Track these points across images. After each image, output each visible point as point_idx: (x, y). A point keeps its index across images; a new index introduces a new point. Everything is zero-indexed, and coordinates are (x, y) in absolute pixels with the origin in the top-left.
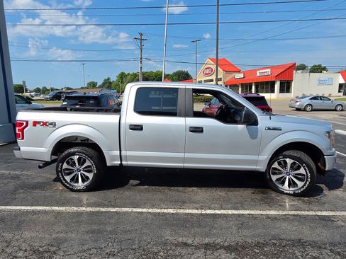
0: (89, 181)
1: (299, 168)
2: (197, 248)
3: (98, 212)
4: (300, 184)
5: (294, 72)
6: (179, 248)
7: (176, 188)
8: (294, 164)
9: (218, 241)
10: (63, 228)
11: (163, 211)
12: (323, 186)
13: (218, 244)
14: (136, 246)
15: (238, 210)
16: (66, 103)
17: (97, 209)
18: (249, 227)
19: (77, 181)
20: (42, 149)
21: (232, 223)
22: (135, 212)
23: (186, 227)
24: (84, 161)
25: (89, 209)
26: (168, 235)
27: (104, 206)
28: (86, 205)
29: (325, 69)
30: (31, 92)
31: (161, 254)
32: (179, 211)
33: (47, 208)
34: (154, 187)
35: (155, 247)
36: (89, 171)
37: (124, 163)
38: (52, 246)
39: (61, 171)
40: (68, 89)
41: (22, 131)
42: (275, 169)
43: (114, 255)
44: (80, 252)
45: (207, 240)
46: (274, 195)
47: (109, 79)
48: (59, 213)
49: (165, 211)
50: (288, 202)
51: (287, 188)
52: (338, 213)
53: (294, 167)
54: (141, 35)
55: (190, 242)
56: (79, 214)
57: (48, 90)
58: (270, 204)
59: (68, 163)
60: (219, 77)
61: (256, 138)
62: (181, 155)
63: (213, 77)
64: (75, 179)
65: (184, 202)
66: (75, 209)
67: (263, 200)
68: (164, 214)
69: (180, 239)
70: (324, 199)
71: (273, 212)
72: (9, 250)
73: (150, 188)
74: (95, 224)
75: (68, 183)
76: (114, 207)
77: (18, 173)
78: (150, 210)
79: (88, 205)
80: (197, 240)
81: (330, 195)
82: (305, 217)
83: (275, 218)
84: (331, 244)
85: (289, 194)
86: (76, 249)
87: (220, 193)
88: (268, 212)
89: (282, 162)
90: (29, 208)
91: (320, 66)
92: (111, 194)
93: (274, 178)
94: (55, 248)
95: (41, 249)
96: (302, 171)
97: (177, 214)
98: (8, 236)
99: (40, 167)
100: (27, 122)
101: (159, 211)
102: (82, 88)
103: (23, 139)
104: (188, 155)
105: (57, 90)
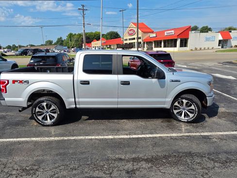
0: (55, 119)
1: (191, 105)
2: (128, 161)
3: (63, 140)
4: (191, 115)
5: (190, 32)
6: (117, 162)
7: (113, 121)
8: (188, 103)
9: (141, 156)
10: (40, 153)
11: (105, 137)
12: (205, 115)
13: (141, 158)
14: (89, 162)
15: (153, 134)
16: (32, 61)
17: (62, 138)
18: (159, 146)
19: (47, 120)
20: (20, 99)
21: (149, 143)
22: (87, 139)
23: (120, 148)
24: (51, 106)
25: (56, 139)
26: (109, 154)
27: (66, 136)
28: (54, 136)
29: (210, 30)
30: (4, 49)
31: (106, 166)
32: (116, 137)
33: (28, 139)
34: (98, 121)
35: (101, 162)
36: (55, 113)
37: (78, 106)
38: (35, 165)
39: (35, 113)
40: (32, 46)
41: (5, 87)
42: (176, 106)
43: (75, 169)
44: (53, 168)
45: (134, 156)
46: (175, 122)
47: (61, 38)
48: (36, 142)
49: (107, 137)
50: (184, 127)
51: (184, 118)
52: (213, 133)
53: (188, 105)
54: (83, 6)
55: (123, 157)
56: (50, 142)
57: (17, 47)
58: (173, 129)
59: (39, 108)
60: (139, 36)
61: (164, 87)
62: (116, 100)
63: (135, 36)
64: (45, 118)
65: (118, 130)
66: (47, 139)
67: (169, 127)
68: (106, 139)
69: (117, 156)
70: (206, 124)
71: (174, 135)
72: (6, 170)
73: (96, 121)
74: (62, 149)
75: (40, 121)
76: (73, 136)
77: (4, 114)
78: (97, 137)
79: (56, 136)
80: (128, 156)
81: (209, 121)
82: (194, 137)
83: (175, 139)
84: (209, 154)
85: (184, 122)
86: (51, 166)
87: (141, 123)
88: (172, 135)
89: (180, 102)
90: (15, 140)
91: (207, 27)
92: (70, 127)
93: (175, 112)
94: (36, 167)
95: (27, 168)
96: (193, 107)
97: (114, 139)
98: (4, 160)
99: (20, 111)
100: (8, 81)
101: (102, 137)
102: (42, 45)
103: (6, 92)
104: (120, 100)
105: (23, 46)
